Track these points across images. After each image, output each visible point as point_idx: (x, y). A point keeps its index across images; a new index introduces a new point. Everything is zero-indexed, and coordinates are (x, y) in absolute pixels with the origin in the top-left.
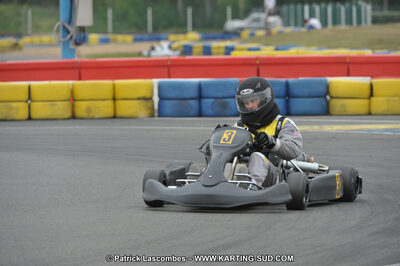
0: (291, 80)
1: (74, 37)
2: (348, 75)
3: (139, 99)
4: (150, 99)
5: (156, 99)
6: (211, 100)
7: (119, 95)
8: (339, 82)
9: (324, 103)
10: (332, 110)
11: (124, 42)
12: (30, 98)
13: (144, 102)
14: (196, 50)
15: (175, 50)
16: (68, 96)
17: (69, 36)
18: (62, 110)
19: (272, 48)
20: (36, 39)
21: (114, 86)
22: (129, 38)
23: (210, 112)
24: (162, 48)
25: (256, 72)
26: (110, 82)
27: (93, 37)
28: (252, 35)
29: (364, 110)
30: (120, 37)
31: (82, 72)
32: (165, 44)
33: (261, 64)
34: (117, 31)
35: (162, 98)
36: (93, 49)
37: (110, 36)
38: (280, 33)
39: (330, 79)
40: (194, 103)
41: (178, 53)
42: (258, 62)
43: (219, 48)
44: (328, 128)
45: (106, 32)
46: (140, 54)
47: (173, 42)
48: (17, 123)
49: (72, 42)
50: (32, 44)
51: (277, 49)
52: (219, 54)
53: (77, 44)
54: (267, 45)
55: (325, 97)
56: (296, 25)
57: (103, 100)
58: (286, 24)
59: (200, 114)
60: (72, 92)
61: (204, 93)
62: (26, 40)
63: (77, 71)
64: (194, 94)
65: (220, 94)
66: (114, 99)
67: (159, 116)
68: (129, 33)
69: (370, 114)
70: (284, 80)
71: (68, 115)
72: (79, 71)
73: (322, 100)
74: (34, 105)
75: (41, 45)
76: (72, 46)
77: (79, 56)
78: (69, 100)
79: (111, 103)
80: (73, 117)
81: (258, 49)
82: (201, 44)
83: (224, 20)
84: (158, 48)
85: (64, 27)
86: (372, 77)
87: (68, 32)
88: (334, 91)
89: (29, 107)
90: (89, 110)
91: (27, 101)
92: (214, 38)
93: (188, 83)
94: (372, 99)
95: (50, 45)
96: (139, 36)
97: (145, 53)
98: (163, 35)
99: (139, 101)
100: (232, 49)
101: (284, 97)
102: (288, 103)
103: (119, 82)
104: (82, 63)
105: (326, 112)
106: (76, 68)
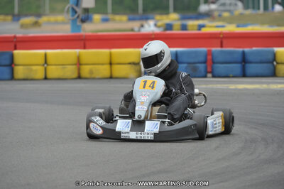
0: (246, 50)
1: (80, 17)
3: (130, 64)
4: (138, 64)
6: (185, 65)
7: (114, 60)
9: (272, 67)
10: (277, 72)
11: (121, 21)
12: (46, 62)
13: (133, 66)
14: (175, 27)
15: (159, 27)
16: (75, 61)
17: (76, 16)
18: (71, 71)
19: (234, 25)
20: (52, 18)
21: (111, 54)
22: (124, 18)
24: (149, 26)
25: (219, 44)
26: (106, 51)
27: (97, 17)
28: (220, 16)
30: (117, 17)
31: (87, 43)
32: (151, 23)
33: (224, 37)
34: (115, 12)
36: (96, 26)
37: (110, 16)
38: (241, 14)
39: (276, 49)
41: (161, 30)
42: (221, 36)
43: (193, 26)
44: (274, 87)
45: (106, 13)
46: (132, 30)
47: (158, 21)
48: (35, 82)
49: (79, 20)
50: (49, 23)
51: (238, 26)
52: (192, 30)
53: (83, 21)
54: (230, 23)
55: (272, 63)
56: (254, 8)
57: (103, 64)
58: (246, 7)
60: (79, 58)
61: (180, 60)
62: (44, 19)
63: (82, 42)
65: (192, 60)
66: (111, 64)
68: (124, 14)
70: (241, 50)
71: (75, 75)
72: (84, 42)
73: (270, 65)
74: (50, 68)
75: (56, 23)
76: (79, 23)
77: (84, 31)
78: (75, 64)
79: (107, 67)
80: (79, 77)
81: (223, 26)
82: (180, 23)
83: (198, 4)
84: (146, 26)
85: (73, 9)
87: (76, 12)
88: (279, 58)
89: (46, 69)
90: (91, 72)
91: (43, 65)
92: (190, 18)
95: (63, 23)
96: (132, 16)
97: (136, 29)
98: (151, 16)
99: (130, 65)
100: (203, 26)
101: (241, 63)
102: (244, 68)
103: (114, 51)
104: (86, 36)
105: (274, 74)
106: (81, 40)
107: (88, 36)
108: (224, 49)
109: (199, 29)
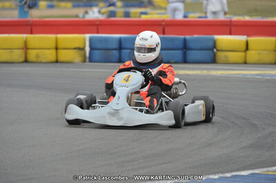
0: (188, 37)
1: (28, 3)
2: (230, 34)
3: (75, 49)
4: (83, 49)
5: (88, 49)
6: (128, 51)
7: (60, 45)
8: (223, 39)
9: (212, 54)
10: (217, 58)
11: (65, 8)
13: (78, 51)
14: (118, 15)
15: (103, 14)
16: (23, 46)
17: (24, 2)
18: (18, 55)
21: (57, 39)
22: (69, 5)
23: (127, 59)
24: (94, 13)
25: (162, 31)
26: (53, 36)
27: (43, 4)
29: (241, 60)
30: (62, 4)
31: (34, 28)
32: (96, 10)
33: (166, 25)
35: (92, 48)
36: (42, 12)
37: (55, 3)
39: (216, 37)
40: (116, 53)
41: (105, 16)
42: (164, 23)
43: (136, 13)
44: (214, 73)
46: (77, 16)
47: (102, 8)
49: (26, 6)
52: (134, 17)
53: (30, 7)
55: (212, 50)
57: (49, 49)
59: (120, 61)
60: (26, 43)
61: (123, 45)
63: (29, 28)
64: (115, 45)
66: (57, 49)
67: (90, 61)
69: (245, 63)
70: (182, 37)
71: (22, 59)
72: (31, 27)
73: (210, 52)
75: (4, 8)
76: (26, 9)
77: (31, 17)
78: (23, 49)
79: (53, 52)
80: (26, 61)
82: (122, 10)
84: (90, 13)
86: (248, 35)
88: (219, 46)
90: (38, 56)
92: (133, 6)
93: (112, 38)
94: (248, 52)
95: (10, 9)
96: (76, 3)
97: (81, 15)
98: (94, 3)
99: (75, 51)
101: (182, 49)
102: (185, 54)
103: (60, 36)
104: (33, 21)
105: (214, 61)
106: (28, 25)
107: (35, 21)
108: (165, 36)
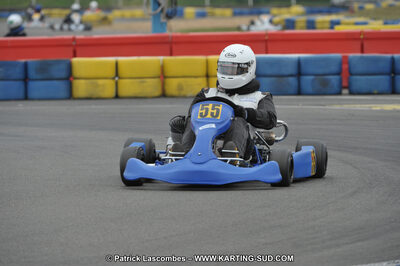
0: (397, 56)
1: (165, 11)
6: (312, 77)
7: (212, 72)
11: (223, 17)
12: (117, 74)
14: (299, 25)
15: (276, 24)
16: (158, 73)
17: (160, 9)
18: (152, 87)
19: (381, 22)
20: (127, 13)
21: (207, 62)
22: (228, 12)
23: (310, 90)
24: (263, 23)
25: (359, 46)
26: (201, 58)
27: (190, 11)
28: (361, 8)
30: (218, 11)
31: (174, 47)
32: (266, 18)
33: (364, 39)
34: (214, 4)
36: (187, 23)
37: (208, 10)
38: (391, 6)
40: (293, 81)
41: (279, 28)
42: (362, 37)
43: (323, 22)
45: (203, 6)
46: (239, 29)
47: (275, 16)
49: (163, 15)
50: (123, 18)
51: (386, 23)
52: (322, 28)
53: (169, 16)
54: (375, 19)
57: (196, 77)
59: (299, 92)
60: (162, 68)
61: (303, 70)
62: (116, 13)
63: (168, 46)
64: (292, 70)
65: (321, 71)
66: (207, 76)
68: (228, 7)
70: (389, 56)
71: (158, 92)
72: (171, 46)
74: (122, 83)
75: (133, 19)
76: (163, 20)
77: (171, 30)
78: (158, 77)
79: (205, 79)
80: (164, 95)
81: (365, 23)
82: (304, 18)
84: (258, 23)
85: (155, 0)
87: (159, 5)
89: (117, 83)
90: (180, 88)
91: (113, 78)
92: (320, 12)
93: (287, 58)
95: (143, 19)
96: (238, 10)
97: (244, 27)
98: (264, 9)
100: (338, 23)
101: (389, 74)
102: (393, 81)
103: (212, 58)
104: (173, 37)
106: (167, 43)
107: (177, 37)
108: (365, 55)
109: (332, 28)
